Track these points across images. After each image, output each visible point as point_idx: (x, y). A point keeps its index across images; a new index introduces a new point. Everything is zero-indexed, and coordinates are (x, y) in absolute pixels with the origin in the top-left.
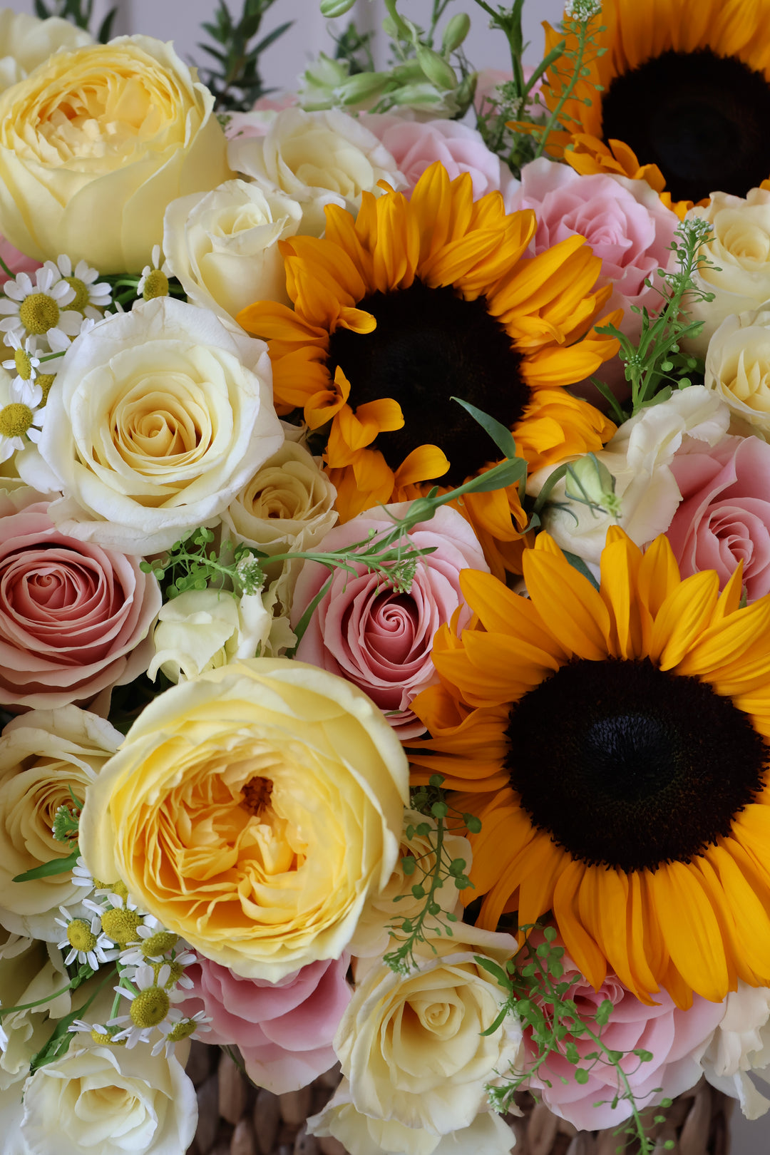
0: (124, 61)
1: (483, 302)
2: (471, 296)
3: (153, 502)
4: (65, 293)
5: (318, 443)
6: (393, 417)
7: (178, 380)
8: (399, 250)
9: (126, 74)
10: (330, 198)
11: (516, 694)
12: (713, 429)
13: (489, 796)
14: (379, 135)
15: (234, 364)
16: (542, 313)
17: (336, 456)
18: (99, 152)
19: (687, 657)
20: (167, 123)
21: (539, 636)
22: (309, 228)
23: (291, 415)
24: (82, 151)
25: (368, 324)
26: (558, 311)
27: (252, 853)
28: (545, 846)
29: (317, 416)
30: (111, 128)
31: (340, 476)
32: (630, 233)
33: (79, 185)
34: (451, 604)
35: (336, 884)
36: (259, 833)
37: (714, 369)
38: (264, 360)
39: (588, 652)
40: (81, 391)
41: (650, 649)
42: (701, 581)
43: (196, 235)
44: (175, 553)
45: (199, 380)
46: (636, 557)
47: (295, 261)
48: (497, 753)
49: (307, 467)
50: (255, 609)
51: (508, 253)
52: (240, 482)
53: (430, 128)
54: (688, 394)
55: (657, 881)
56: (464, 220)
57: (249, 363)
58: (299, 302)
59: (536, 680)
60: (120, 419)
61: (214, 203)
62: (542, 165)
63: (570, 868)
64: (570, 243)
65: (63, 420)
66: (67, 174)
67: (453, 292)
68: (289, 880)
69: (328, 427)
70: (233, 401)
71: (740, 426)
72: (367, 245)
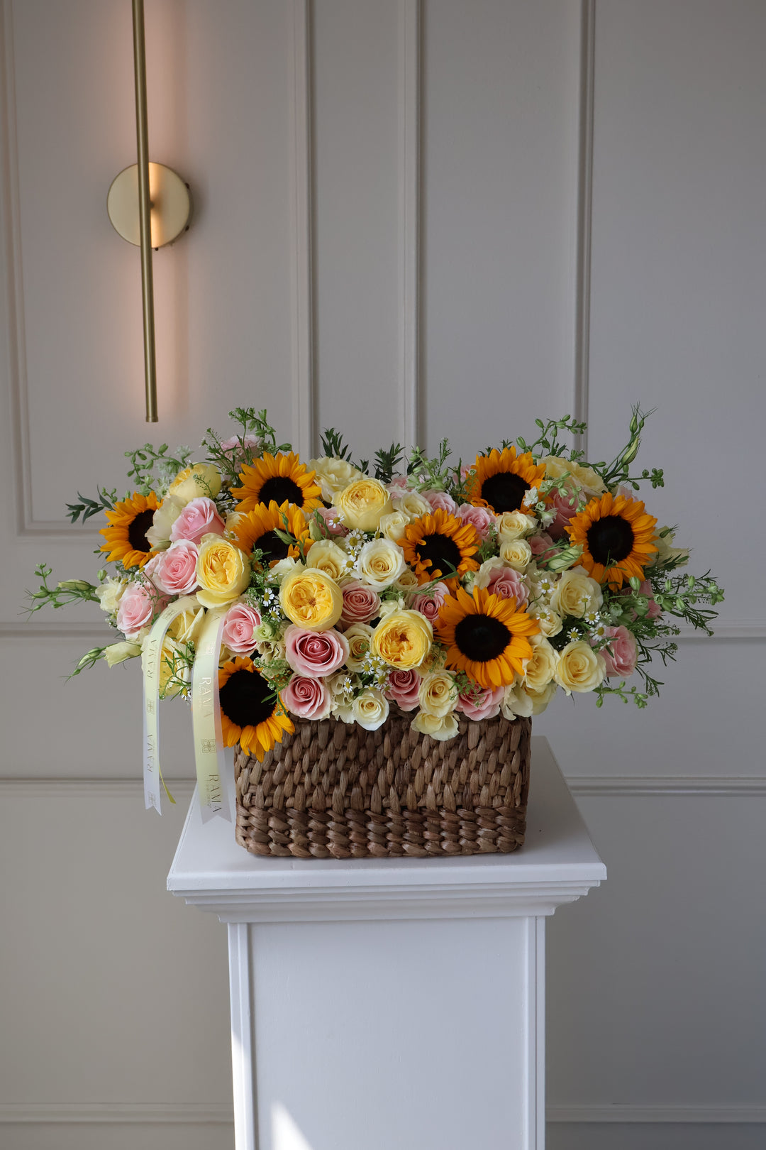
0: (369, 484)
1: (451, 538)
2: (448, 536)
3: (380, 581)
4: (359, 536)
5: (413, 569)
6: (430, 563)
7: (384, 556)
8: (431, 526)
9: (369, 487)
10: (416, 516)
11: (457, 623)
12: (499, 566)
13: (452, 645)
14: (426, 497)
15: (396, 552)
16: (464, 540)
17: (418, 572)
18: (366, 506)
19: (492, 613)
20: (380, 500)
21: (461, 608)
22: (412, 522)
23: (408, 563)
24: (362, 506)
25: (424, 543)
26: (467, 540)
27: (403, 648)
28: (464, 657)
29: (414, 563)
30: (367, 501)
31: (418, 576)
32: (485, 522)
33: (361, 514)
34: (442, 602)
35: (419, 651)
36: (404, 644)
37: (502, 551)
38: (402, 551)
39: (472, 613)
40: (365, 558)
41: (484, 612)
42: (494, 596)
43: (387, 525)
44: (384, 591)
45: (389, 556)
46: (479, 591)
47: (409, 530)
48: (453, 637)
49: (411, 574)
50: (401, 602)
51: (456, 527)
52: (398, 577)
53: (439, 495)
54: (495, 558)
55: (488, 664)
56: (445, 521)
57: (399, 552)
58: (409, 538)
59: (461, 620)
60: (373, 563)
61: (391, 517)
62: (465, 504)
63: (469, 661)
64: (470, 524)
65: (361, 564)
66: (359, 511)
67: (444, 535)
68: (410, 651)
69: (416, 566)
70: (396, 559)
71: (506, 565)
72: (424, 526)
